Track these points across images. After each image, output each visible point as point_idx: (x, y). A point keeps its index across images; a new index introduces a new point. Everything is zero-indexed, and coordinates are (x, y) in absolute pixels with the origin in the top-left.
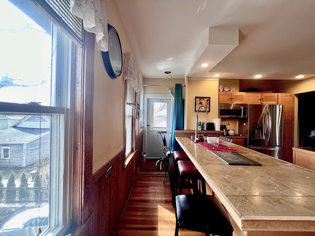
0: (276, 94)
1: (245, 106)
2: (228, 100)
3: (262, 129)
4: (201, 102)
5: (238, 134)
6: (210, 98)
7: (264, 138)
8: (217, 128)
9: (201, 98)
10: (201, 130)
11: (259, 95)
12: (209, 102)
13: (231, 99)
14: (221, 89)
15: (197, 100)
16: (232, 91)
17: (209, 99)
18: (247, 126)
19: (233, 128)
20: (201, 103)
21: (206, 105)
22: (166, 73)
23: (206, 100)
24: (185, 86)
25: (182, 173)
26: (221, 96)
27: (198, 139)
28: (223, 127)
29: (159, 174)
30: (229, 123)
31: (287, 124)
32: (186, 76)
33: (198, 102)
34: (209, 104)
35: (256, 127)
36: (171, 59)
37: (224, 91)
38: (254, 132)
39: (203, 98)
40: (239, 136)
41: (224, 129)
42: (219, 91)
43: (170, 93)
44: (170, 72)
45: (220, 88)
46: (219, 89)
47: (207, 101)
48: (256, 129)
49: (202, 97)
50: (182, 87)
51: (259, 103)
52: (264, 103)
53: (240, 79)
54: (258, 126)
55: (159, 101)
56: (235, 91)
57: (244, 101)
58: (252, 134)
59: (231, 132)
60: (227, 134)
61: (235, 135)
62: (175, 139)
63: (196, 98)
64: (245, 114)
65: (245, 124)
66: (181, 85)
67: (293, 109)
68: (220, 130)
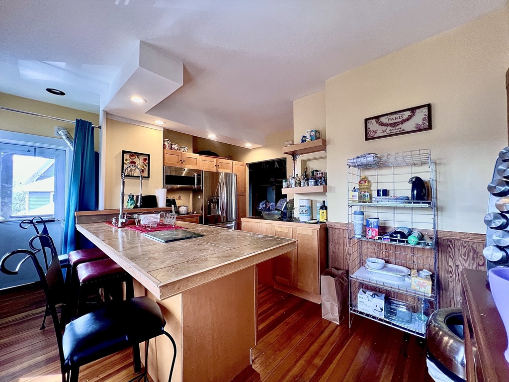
0: (231, 161)
1: (199, 172)
2: (178, 163)
3: (218, 202)
4: (134, 160)
5: (192, 211)
6: (149, 156)
7: (220, 212)
8: (162, 203)
9: (133, 154)
10: (134, 208)
11: (215, 160)
12: (147, 161)
13: (182, 162)
14: (167, 145)
15: (127, 156)
16: (183, 150)
17: (147, 158)
18: (202, 199)
19: (185, 203)
20: (133, 162)
21: (143, 167)
22: (49, 90)
23: (142, 158)
24: (100, 127)
25: (84, 281)
26: (167, 156)
27: (124, 221)
28: (170, 202)
29: (27, 316)
30: (179, 197)
31: (240, 196)
32: (101, 109)
33: (127, 160)
34: (147, 165)
35: (212, 200)
36: (63, 64)
37: (171, 149)
38: (209, 206)
39: (138, 154)
40: (193, 213)
41: (173, 205)
42: (164, 148)
43: (64, 137)
44: (62, 94)
45: (166, 143)
46: (164, 145)
47: (145, 160)
48: (213, 203)
49: (135, 153)
50: (93, 128)
51: (214, 170)
52: (220, 170)
53: (193, 136)
54: (214, 200)
55: (29, 151)
56: (186, 150)
57: (198, 165)
58: (208, 209)
59: (183, 210)
60: (177, 212)
61: (188, 213)
62: (76, 228)
63: (124, 152)
64: (199, 183)
65: (199, 197)
66: (90, 123)
67: (245, 179)
68: (166, 206)
